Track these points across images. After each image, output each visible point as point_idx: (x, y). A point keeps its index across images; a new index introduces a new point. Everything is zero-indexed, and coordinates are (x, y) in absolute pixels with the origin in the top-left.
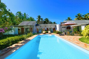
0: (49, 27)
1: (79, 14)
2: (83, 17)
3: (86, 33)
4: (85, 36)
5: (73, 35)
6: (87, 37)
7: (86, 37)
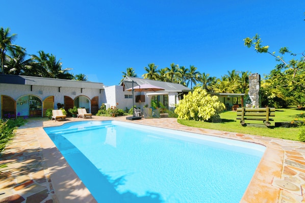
0: (74, 93)
1: (151, 65)
2: (159, 74)
3: (184, 110)
4: (181, 117)
5: (157, 118)
6: (185, 118)
7: (183, 118)
